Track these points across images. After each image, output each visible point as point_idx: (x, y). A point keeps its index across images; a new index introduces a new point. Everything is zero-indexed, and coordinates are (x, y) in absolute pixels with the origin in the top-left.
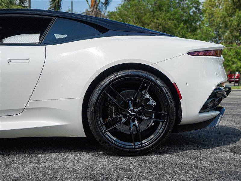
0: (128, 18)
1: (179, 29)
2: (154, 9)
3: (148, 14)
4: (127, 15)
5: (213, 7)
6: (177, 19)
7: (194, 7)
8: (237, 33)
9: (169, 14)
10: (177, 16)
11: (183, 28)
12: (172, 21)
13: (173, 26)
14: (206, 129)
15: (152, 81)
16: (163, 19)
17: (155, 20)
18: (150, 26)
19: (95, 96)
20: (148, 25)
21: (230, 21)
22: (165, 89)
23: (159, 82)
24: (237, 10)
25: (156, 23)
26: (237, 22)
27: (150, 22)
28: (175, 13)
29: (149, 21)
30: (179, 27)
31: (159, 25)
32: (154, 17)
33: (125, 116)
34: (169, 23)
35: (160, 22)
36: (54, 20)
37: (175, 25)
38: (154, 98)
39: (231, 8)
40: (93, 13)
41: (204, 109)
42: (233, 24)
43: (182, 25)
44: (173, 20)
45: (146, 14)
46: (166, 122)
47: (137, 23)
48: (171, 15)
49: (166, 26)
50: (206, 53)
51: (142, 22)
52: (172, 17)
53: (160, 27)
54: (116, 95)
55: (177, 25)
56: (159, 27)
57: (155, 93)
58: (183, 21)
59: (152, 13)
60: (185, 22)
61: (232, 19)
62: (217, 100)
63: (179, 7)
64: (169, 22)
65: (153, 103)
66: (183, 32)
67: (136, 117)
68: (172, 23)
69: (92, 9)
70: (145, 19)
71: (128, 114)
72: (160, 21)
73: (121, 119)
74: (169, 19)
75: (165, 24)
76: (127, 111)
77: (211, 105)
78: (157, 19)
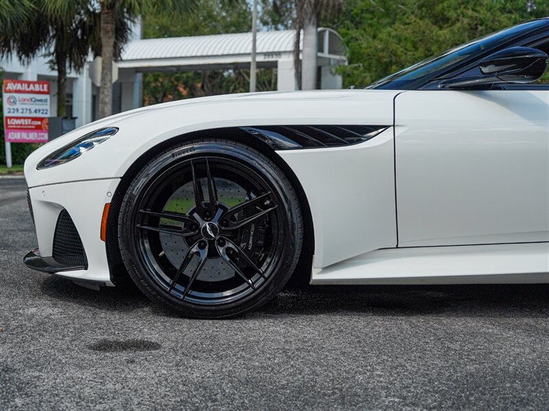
0: (400, 6)
12: (509, 15)
17: (470, 12)
18: (458, 25)
20: (454, 23)
25: (471, 17)
27: (458, 15)
29: (456, 13)
35: (481, 16)
44: (510, 12)
56: (477, 28)
64: (504, 18)
78: (474, 10)
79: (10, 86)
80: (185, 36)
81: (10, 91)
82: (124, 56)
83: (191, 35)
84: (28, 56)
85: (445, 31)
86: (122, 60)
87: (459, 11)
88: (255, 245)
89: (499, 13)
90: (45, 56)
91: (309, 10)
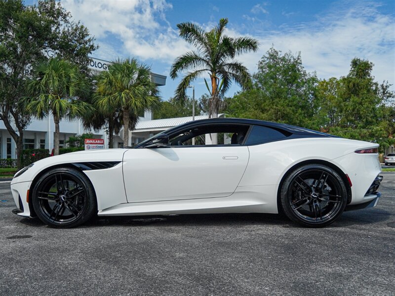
1: (297, 114)
2: (273, 96)
3: (267, 101)
4: (247, 102)
5: (325, 91)
6: (294, 106)
7: (311, 93)
8: (352, 117)
9: (287, 101)
10: (295, 103)
11: (300, 114)
12: (290, 108)
13: (291, 112)
14: (364, 209)
15: (330, 173)
16: (282, 106)
17: (274, 107)
18: (270, 112)
19: (287, 183)
20: (268, 112)
21: (345, 105)
22: (340, 179)
23: (335, 174)
24: (352, 95)
25: (275, 109)
26: (352, 107)
28: (294, 100)
30: (297, 113)
31: (278, 112)
32: (273, 104)
33: (309, 198)
34: (288, 109)
36: (252, 127)
37: (293, 111)
38: (330, 186)
39: (346, 93)
40: (214, 101)
41: (368, 193)
42: (348, 109)
43: (300, 111)
44: (291, 106)
45: (265, 102)
46: (341, 203)
47: (256, 110)
48: (289, 101)
49: (285, 112)
50: (367, 151)
51: (261, 109)
52: (290, 104)
53: (279, 113)
54: (302, 181)
55: (295, 111)
57: (331, 181)
58: (300, 107)
59: (271, 100)
60: (303, 107)
61: (347, 103)
62: (376, 186)
63: (297, 94)
65: (329, 188)
66: (301, 118)
67: (317, 198)
68: (290, 109)
69: (213, 97)
70: (264, 106)
71: (311, 197)
72: (279, 107)
73: (306, 201)
74: (288, 105)
75: (284, 110)
76: (310, 195)
77: (372, 190)
78: (276, 106)
79: (88, 141)
80: (172, 118)
81: (87, 144)
82: (136, 128)
83: (175, 117)
84: (98, 129)
85: (265, 115)
86: (135, 129)
87: (270, 107)
88: (78, 203)
89: (286, 107)
90: (104, 129)
91: (214, 107)
